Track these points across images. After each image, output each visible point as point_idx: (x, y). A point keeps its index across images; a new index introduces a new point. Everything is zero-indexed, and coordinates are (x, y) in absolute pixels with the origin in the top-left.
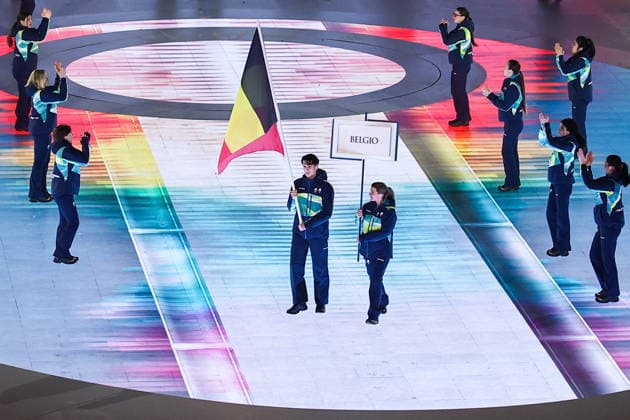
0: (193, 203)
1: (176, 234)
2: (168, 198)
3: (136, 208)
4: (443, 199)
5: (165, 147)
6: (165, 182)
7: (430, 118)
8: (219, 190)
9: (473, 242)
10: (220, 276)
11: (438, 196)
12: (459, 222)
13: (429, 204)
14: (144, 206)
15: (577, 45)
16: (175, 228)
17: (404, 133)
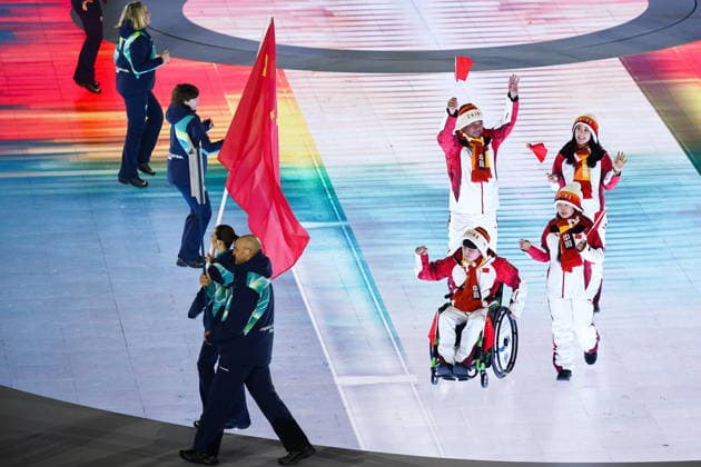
1: (339, 229)
5: (322, 111)
6: (323, 159)
8: (397, 168)
16: (337, 220)
17: (648, 86)
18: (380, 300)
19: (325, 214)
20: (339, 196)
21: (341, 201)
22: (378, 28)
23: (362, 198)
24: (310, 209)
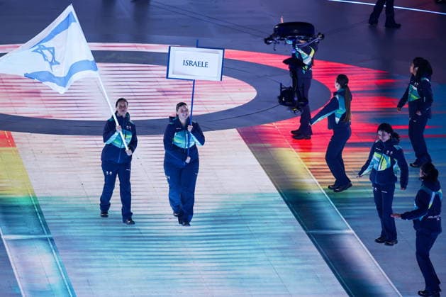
0: (62, 211)
1: (46, 240)
2: (38, 206)
3: (9, 216)
4: (290, 208)
5: (36, 160)
6: (36, 192)
7: (278, 134)
8: (86, 199)
9: (317, 248)
10: (84, 278)
11: (286, 205)
12: (304, 229)
13: (278, 213)
14: (16, 213)
15: (413, 65)
16: (44, 233)
17: (254, 148)
18: (72, 290)
19: (35, 229)
20: (45, 217)
21: (47, 221)
22: (75, 105)
23: (61, 219)
24: (26, 226)
